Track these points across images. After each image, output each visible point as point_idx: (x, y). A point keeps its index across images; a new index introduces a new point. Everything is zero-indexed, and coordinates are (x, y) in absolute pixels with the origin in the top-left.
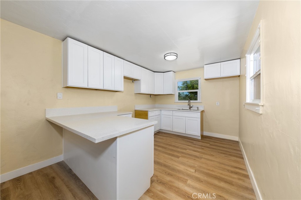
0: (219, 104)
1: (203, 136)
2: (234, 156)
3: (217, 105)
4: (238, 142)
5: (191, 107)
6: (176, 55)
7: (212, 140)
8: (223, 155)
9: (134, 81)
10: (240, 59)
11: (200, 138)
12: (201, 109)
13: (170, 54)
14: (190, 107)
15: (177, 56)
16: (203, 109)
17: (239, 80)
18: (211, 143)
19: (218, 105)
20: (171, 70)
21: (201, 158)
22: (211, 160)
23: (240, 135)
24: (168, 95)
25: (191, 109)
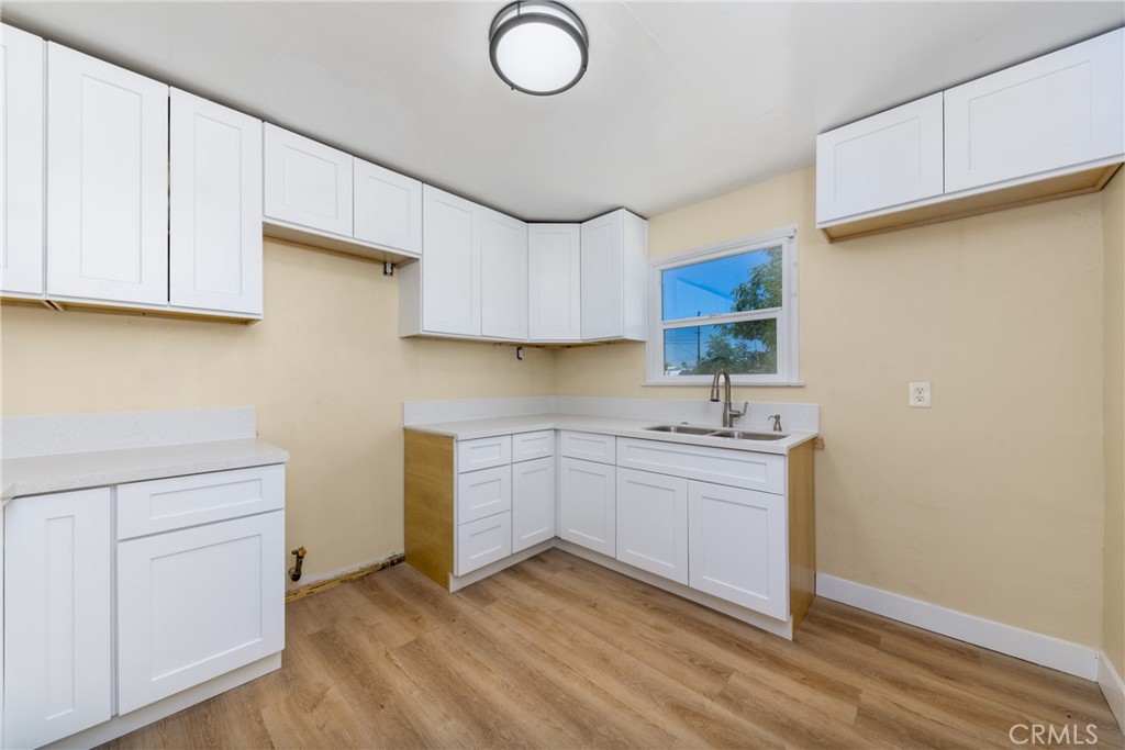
0: (926, 394)
3: (912, 402)
5: (738, 415)
9: (398, 271)
11: (787, 630)
12: (797, 434)
14: (731, 417)
16: (810, 431)
20: (620, 204)
24: (608, 343)
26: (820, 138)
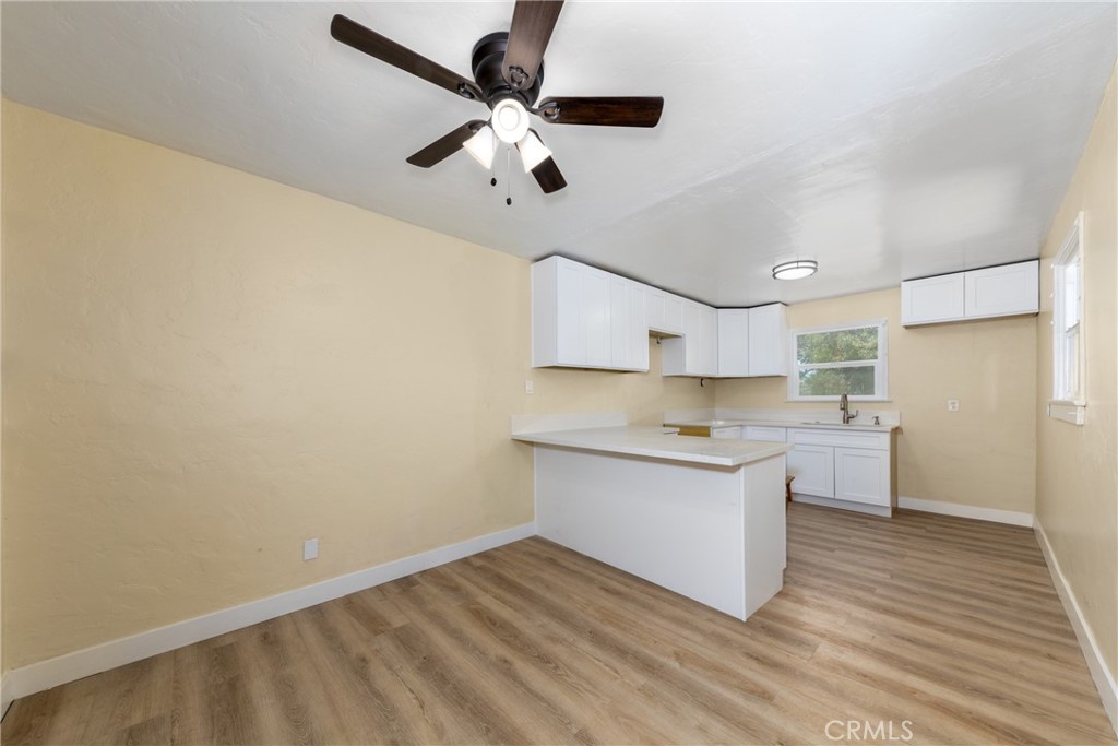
0: (957, 405)
1: (896, 511)
2: (1014, 559)
3: (951, 409)
4: (1032, 530)
5: (852, 417)
6: (813, 265)
7: (930, 521)
8: (976, 555)
9: (663, 341)
10: (1038, 259)
11: (888, 514)
12: (890, 420)
13: (795, 265)
14: (847, 419)
15: (815, 269)
16: (896, 423)
17: (1037, 325)
18: (929, 528)
19: (956, 409)
21: (903, 556)
22: (938, 563)
23: (1040, 509)
24: (760, 377)
25: (851, 421)
26: (903, 283)
